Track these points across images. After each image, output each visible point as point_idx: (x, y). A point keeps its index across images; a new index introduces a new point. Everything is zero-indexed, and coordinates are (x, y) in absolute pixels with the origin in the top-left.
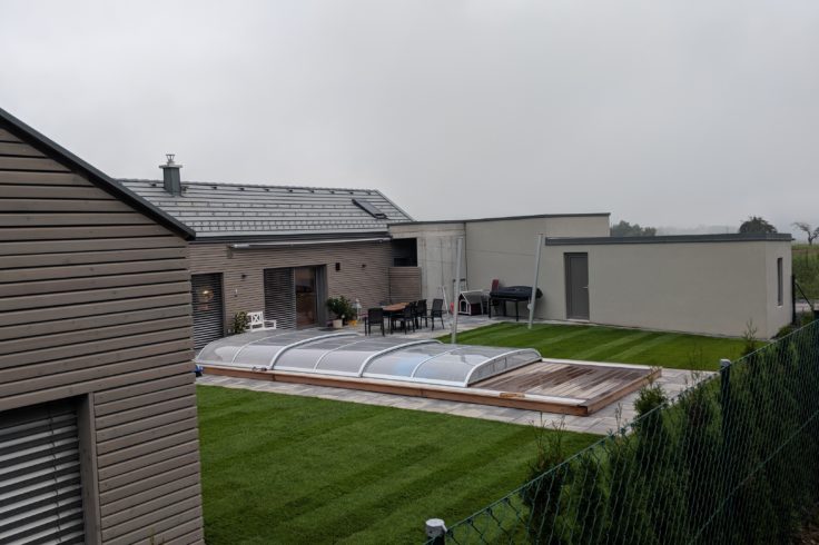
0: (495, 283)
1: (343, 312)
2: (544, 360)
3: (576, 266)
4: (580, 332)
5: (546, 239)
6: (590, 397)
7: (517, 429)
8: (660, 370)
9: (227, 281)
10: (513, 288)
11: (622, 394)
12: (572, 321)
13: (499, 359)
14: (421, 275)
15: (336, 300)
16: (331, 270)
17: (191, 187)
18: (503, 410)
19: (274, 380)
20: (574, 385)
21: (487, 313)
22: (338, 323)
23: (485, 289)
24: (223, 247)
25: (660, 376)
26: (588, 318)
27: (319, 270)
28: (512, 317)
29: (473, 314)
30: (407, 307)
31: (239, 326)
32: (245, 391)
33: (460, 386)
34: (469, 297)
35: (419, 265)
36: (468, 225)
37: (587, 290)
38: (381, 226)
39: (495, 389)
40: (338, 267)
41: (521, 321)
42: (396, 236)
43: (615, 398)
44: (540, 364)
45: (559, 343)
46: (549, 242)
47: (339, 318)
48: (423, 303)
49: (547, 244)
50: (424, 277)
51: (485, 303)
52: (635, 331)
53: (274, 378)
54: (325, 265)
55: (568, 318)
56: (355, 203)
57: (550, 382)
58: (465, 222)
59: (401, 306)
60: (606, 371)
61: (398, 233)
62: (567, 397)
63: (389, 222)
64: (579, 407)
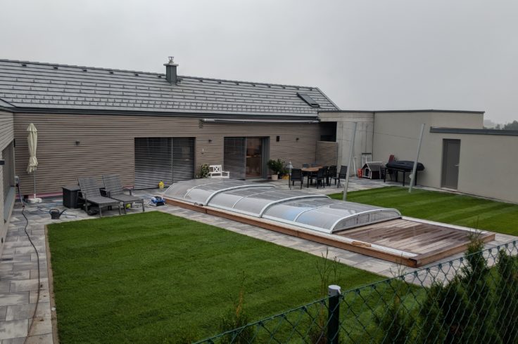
0: (392, 158)
1: (278, 169)
2: (404, 218)
3: (451, 149)
4: (446, 198)
5: (431, 128)
6: (422, 253)
7: (354, 272)
8: (494, 235)
9: (197, 143)
10: (403, 162)
11: (453, 252)
12: (445, 190)
13: (363, 215)
14: (338, 148)
15: (274, 162)
16: (273, 140)
17: (184, 79)
18: (352, 255)
19: (206, 213)
20: (416, 240)
21: (384, 178)
22: (275, 177)
23: (383, 161)
24: (197, 121)
25: (494, 240)
26: (456, 189)
27: (264, 140)
28: (400, 182)
29: (373, 178)
30: (320, 169)
31: (204, 173)
32: (183, 218)
33: (326, 233)
34: (372, 166)
35: (337, 141)
36: (376, 114)
37: (457, 167)
38: (313, 113)
39: (352, 237)
40: (278, 139)
41: (406, 186)
42: (323, 120)
43: (446, 255)
44: (399, 221)
45: (424, 205)
46: (433, 130)
47: (276, 174)
48: (334, 168)
49: (431, 132)
50: (340, 150)
51: (382, 171)
52: (490, 201)
53: (207, 212)
54: (269, 137)
55: (442, 187)
56: (299, 96)
57: (399, 236)
58: (374, 112)
59: (316, 169)
60: (448, 232)
61: (325, 118)
62: (405, 250)
63: (320, 110)
64: (411, 260)
